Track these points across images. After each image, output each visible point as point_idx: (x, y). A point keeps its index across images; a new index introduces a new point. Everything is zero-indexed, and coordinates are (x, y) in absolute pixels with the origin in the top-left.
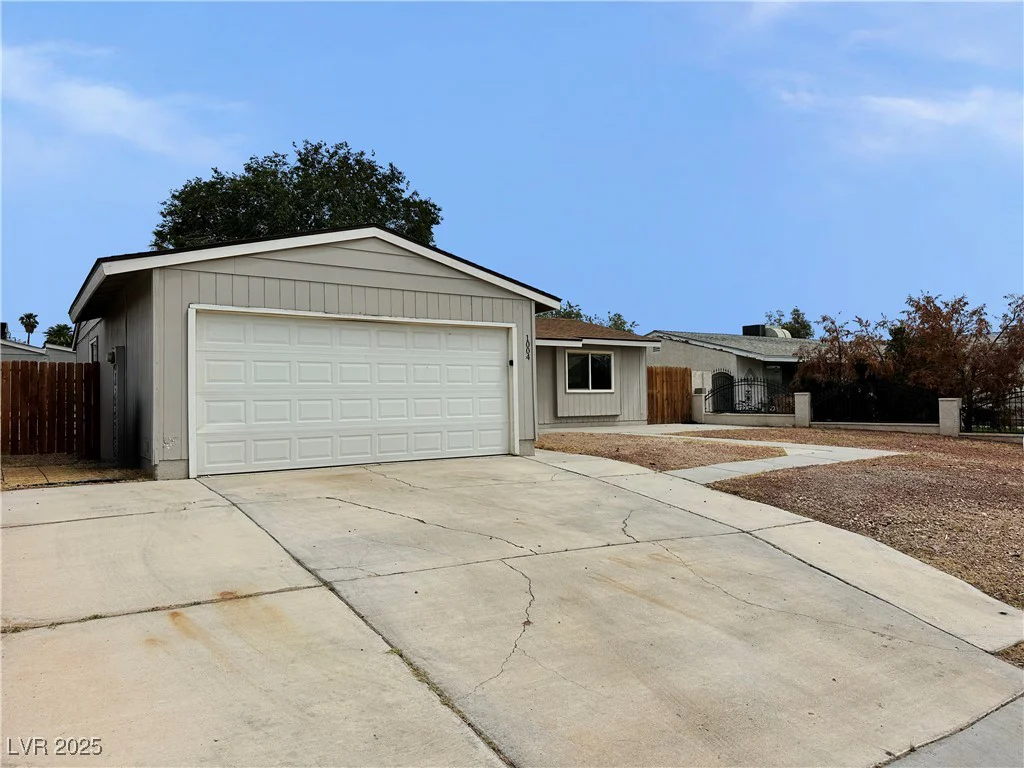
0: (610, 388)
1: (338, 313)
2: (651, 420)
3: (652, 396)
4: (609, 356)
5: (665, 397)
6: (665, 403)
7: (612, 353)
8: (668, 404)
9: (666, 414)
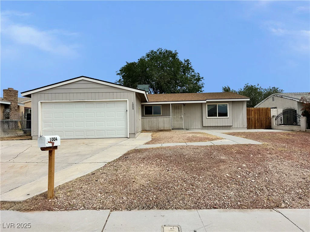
0: (227, 116)
1: (73, 100)
2: (249, 128)
3: (250, 119)
4: (227, 105)
5: (256, 119)
6: (256, 121)
7: (228, 104)
8: (258, 122)
9: (257, 125)
